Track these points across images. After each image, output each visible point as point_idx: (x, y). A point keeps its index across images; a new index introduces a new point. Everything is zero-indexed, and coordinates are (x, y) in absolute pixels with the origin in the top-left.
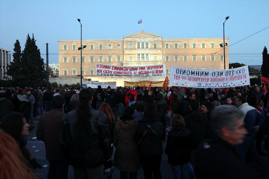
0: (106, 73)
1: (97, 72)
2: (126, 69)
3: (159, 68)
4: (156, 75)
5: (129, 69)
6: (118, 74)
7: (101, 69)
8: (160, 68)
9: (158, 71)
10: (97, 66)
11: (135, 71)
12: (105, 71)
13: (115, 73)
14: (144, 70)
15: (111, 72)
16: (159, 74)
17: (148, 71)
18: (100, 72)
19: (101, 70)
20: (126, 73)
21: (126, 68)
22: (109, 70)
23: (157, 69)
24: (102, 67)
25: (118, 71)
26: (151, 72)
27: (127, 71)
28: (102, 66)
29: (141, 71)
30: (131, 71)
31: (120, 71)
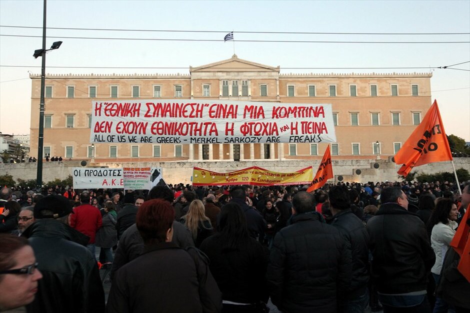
0: (127, 132)
1: (95, 131)
2: (197, 111)
3: (312, 114)
4: (303, 139)
5: (206, 110)
6: (167, 136)
7: (109, 119)
8: (316, 115)
9: (311, 126)
10: (96, 109)
11: (230, 120)
12: (121, 126)
13: (158, 129)
14: (260, 120)
15: (143, 127)
16: (313, 135)
17: (275, 124)
18: (103, 129)
19: (107, 123)
20: (196, 130)
21: (195, 107)
22: (136, 119)
23: (308, 119)
24: (113, 112)
25: (168, 119)
26: (286, 128)
27: (198, 120)
28: (111, 110)
29: (248, 120)
30: (213, 120)
31: (173, 120)
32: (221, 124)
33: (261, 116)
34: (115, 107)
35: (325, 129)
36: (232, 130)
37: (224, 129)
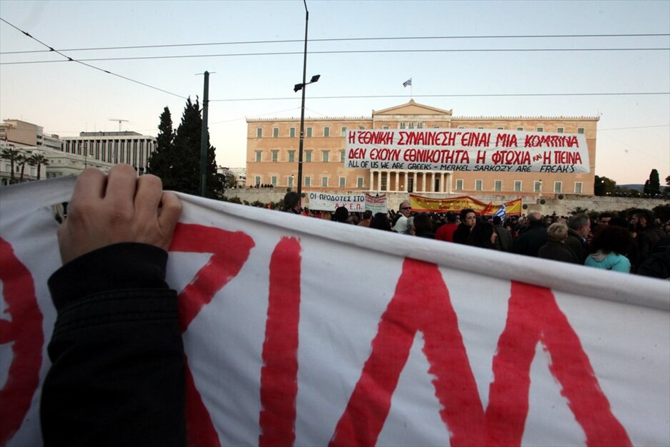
0: (381, 158)
1: (350, 157)
2: (450, 139)
3: (566, 143)
4: (555, 168)
5: (458, 138)
6: (419, 162)
7: (363, 146)
8: (570, 144)
9: (565, 155)
10: (350, 137)
11: (482, 148)
12: (375, 153)
13: (410, 156)
14: (513, 148)
15: (396, 154)
16: (566, 165)
17: (528, 153)
18: (357, 156)
19: (361, 150)
20: (448, 157)
21: (448, 135)
22: (390, 147)
23: (561, 149)
24: (367, 140)
25: (421, 147)
26: (538, 157)
27: (451, 148)
28: (365, 138)
29: (501, 148)
30: (465, 148)
31: (426, 147)
32: (473, 153)
33: (513, 145)
34: (369, 136)
35: (580, 159)
36: (483, 158)
37: (476, 157)
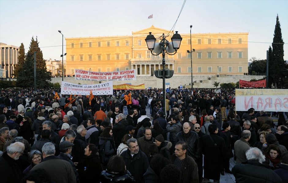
0: (84, 78)
2: (102, 74)
4: (128, 79)
5: (104, 74)
6: (94, 79)
7: (80, 74)
8: (132, 72)
9: (130, 76)
10: (76, 71)
11: (110, 76)
12: (83, 76)
13: (92, 77)
14: (117, 75)
15: (89, 77)
16: (130, 78)
17: (121, 76)
18: (78, 77)
22: (87, 75)
23: (129, 74)
24: (81, 73)
26: (123, 77)
27: (102, 76)
29: (114, 75)
30: (105, 76)
31: (96, 76)
34: (81, 71)
36: (110, 78)
37: (108, 78)
